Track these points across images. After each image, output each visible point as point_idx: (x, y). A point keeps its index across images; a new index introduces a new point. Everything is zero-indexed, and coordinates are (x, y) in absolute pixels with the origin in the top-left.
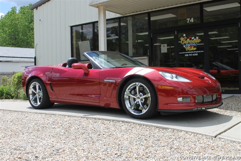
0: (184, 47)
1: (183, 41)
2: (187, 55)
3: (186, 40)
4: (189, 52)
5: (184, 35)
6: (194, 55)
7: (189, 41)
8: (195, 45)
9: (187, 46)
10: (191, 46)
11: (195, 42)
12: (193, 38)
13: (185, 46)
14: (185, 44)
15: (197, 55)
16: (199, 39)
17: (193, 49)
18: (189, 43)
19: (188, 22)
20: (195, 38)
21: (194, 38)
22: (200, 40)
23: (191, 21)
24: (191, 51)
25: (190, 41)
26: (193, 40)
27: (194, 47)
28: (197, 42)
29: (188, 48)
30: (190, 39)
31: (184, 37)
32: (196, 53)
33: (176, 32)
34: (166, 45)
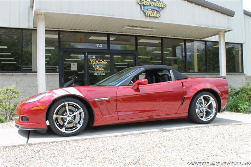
0: (94, 67)
1: (92, 62)
2: (97, 74)
3: (95, 61)
4: (97, 72)
5: (94, 57)
6: (102, 74)
7: (98, 62)
8: (103, 66)
9: (96, 67)
10: (100, 67)
11: (103, 64)
12: (101, 60)
14: (94, 65)
15: (104, 74)
16: (106, 62)
17: (101, 69)
18: (98, 64)
19: (97, 47)
20: (103, 60)
23: (100, 46)
24: (99, 71)
25: (99, 63)
26: (101, 62)
27: (102, 68)
28: (104, 64)
29: (97, 68)
30: (99, 61)
31: (94, 59)
32: (103, 73)
33: (87, 53)
34: (76, 64)
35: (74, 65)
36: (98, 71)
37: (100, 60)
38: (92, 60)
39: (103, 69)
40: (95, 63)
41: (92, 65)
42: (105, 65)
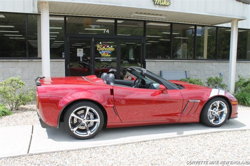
0: (100, 53)
1: (99, 48)
2: (103, 60)
3: (102, 47)
4: (104, 58)
8: (110, 52)
9: (103, 53)
10: (106, 53)
12: (108, 46)
14: (101, 51)
16: (113, 48)
17: (107, 55)
18: (104, 50)
19: (104, 32)
20: (110, 46)
23: (107, 32)
24: (106, 57)
26: (108, 48)
27: (109, 54)
29: (103, 55)
30: (106, 47)
31: (101, 44)
32: (110, 59)
33: (93, 39)
34: (82, 50)
35: (80, 51)
38: (98, 46)
40: (101, 48)
42: (112, 51)
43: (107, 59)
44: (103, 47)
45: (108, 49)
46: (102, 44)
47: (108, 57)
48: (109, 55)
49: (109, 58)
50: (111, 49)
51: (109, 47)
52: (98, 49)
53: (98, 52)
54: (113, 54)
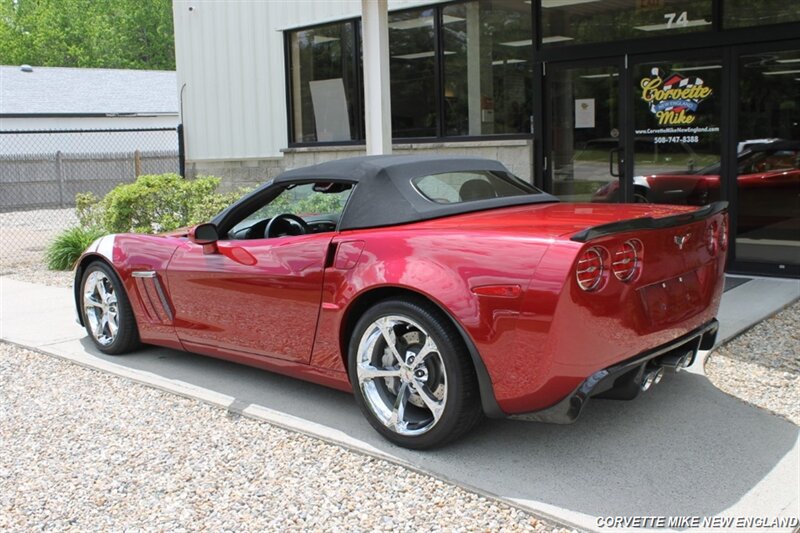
0: (653, 110)
1: (649, 91)
3: (660, 88)
4: (668, 130)
5: (655, 71)
7: (671, 92)
8: (690, 106)
9: (664, 111)
10: (677, 110)
11: (690, 96)
12: (684, 82)
13: (657, 110)
14: (656, 102)
15: (695, 139)
16: (704, 86)
17: (682, 119)
18: (669, 99)
19: (669, 25)
20: (692, 82)
21: (689, 83)
22: (707, 89)
23: (678, 22)
24: (675, 127)
25: (673, 93)
26: (684, 88)
27: (687, 114)
28: (696, 95)
29: (665, 117)
30: (675, 86)
31: (655, 77)
32: (691, 134)
33: (627, 58)
34: (591, 103)
35: (584, 106)
36: (668, 126)
37: (679, 83)
38: (646, 84)
39: (690, 119)
40: (657, 93)
41: (647, 103)
42: (699, 98)
43: (681, 135)
44: (665, 88)
45: (683, 94)
46: (660, 73)
47: (685, 126)
48: (690, 117)
49: (689, 130)
50: (699, 90)
51: (690, 86)
52: (644, 97)
53: (646, 106)
54: (704, 111)
